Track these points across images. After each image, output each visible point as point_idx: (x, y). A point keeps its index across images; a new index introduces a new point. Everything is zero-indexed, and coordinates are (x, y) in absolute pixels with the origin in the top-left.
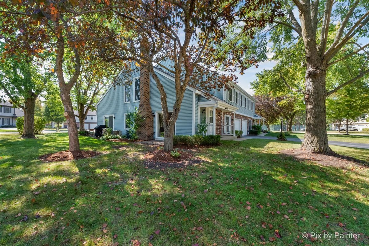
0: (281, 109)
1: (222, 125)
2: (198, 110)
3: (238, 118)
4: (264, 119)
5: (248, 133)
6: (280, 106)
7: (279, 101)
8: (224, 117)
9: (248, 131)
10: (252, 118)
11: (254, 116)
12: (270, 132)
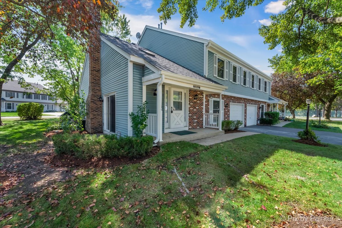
0: (312, 89)
1: (204, 112)
2: (142, 89)
3: (240, 103)
4: (285, 103)
5: (259, 122)
6: (311, 85)
7: (309, 79)
8: (208, 101)
9: (258, 120)
10: (266, 102)
11: (270, 99)
12: (294, 121)
